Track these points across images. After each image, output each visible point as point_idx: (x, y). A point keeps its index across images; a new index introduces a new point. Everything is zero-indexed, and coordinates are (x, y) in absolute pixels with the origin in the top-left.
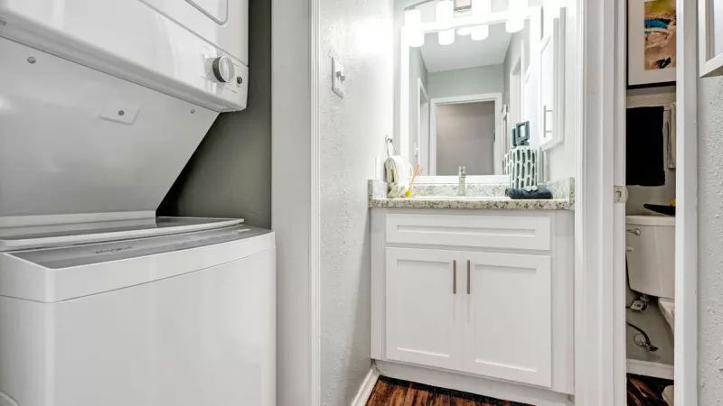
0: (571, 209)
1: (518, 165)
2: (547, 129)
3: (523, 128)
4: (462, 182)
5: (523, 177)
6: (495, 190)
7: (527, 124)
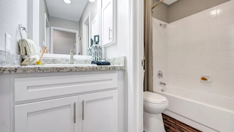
0: (125, 69)
1: (96, 51)
2: (110, 37)
3: (97, 38)
4: (72, 57)
5: (98, 56)
6: (86, 62)
7: (98, 36)
